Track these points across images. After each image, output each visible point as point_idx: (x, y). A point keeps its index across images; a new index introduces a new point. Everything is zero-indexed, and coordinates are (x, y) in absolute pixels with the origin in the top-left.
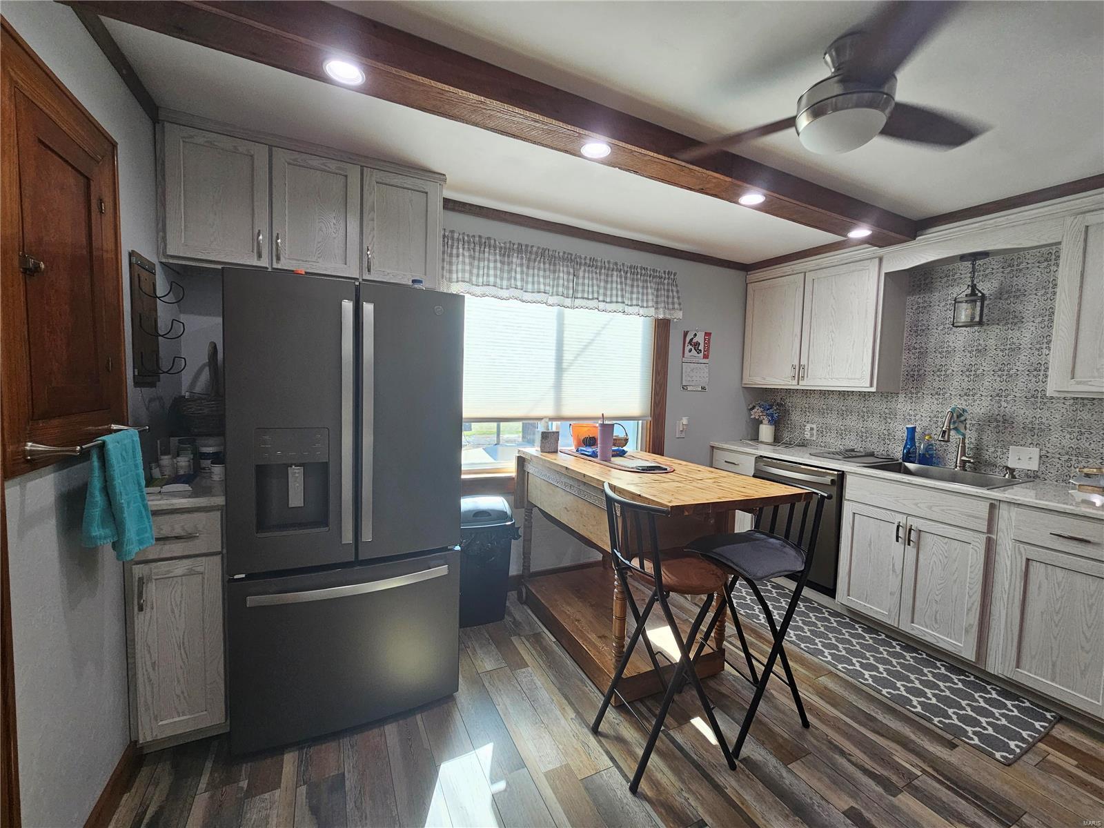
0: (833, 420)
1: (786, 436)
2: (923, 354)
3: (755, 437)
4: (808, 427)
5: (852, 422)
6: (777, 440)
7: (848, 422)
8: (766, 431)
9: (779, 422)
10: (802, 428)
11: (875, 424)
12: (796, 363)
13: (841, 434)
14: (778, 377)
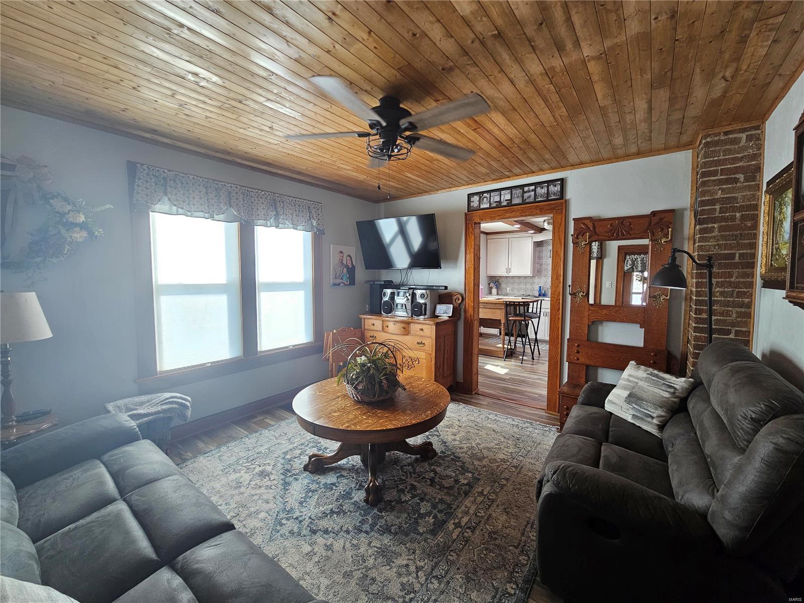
0: (516, 286)
1: (500, 292)
2: (541, 265)
3: (491, 293)
4: (508, 289)
5: (522, 286)
6: (498, 294)
7: (521, 286)
8: (494, 291)
9: (498, 288)
10: (506, 289)
11: (529, 286)
12: (507, 267)
13: (518, 290)
14: (501, 272)
